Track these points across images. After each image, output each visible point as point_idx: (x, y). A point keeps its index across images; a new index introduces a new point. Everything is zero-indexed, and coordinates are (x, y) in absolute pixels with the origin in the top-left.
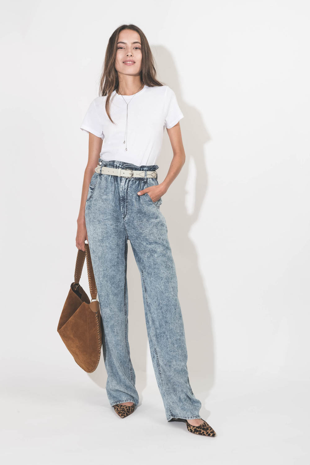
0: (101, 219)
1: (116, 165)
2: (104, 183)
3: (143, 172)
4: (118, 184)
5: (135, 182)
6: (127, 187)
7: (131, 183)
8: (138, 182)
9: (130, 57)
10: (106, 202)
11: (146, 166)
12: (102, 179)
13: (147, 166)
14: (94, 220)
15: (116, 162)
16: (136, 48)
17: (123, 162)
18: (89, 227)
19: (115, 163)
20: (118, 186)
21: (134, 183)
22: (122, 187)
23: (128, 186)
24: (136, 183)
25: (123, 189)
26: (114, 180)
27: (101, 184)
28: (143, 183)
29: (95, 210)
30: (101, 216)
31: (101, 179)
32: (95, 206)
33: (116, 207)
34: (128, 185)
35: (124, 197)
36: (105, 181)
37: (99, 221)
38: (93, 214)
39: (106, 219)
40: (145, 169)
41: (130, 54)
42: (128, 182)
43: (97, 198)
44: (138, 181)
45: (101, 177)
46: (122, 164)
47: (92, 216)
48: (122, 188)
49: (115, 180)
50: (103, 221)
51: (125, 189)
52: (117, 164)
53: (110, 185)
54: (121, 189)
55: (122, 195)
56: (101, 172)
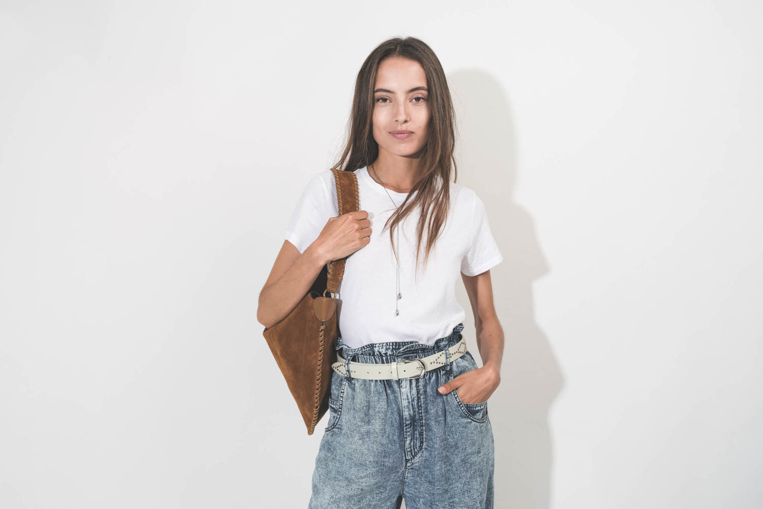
0: (353, 477)
1: (380, 353)
2: (360, 396)
3: (441, 353)
4: (394, 392)
5: (430, 378)
6: (418, 394)
7: (421, 383)
8: (434, 378)
9: (401, 124)
10: (368, 439)
11: (443, 339)
12: (356, 388)
13: (446, 338)
14: (338, 476)
15: (377, 345)
16: (418, 99)
17: (393, 343)
18: (324, 489)
19: (376, 349)
20: (395, 397)
21: (427, 381)
22: (405, 397)
23: (418, 392)
24: (432, 381)
25: (410, 400)
26: (383, 386)
27: (355, 400)
28: (444, 377)
29: (342, 456)
30: (354, 470)
31: (354, 389)
32: (341, 447)
33: (391, 444)
34: (417, 390)
35: (415, 416)
36: (363, 393)
37: (349, 481)
38: (338, 464)
39: (364, 477)
40: (442, 344)
41: (402, 118)
42: (417, 384)
43: (348, 432)
44: (434, 374)
45: (352, 383)
46: (391, 347)
47: (334, 468)
48: (408, 399)
49: (386, 385)
50: (357, 480)
51: (413, 400)
52: (381, 350)
53: (376, 398)
54: (405, 403)
55: (409, 414)
56: (350, 373)
